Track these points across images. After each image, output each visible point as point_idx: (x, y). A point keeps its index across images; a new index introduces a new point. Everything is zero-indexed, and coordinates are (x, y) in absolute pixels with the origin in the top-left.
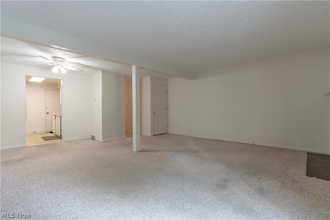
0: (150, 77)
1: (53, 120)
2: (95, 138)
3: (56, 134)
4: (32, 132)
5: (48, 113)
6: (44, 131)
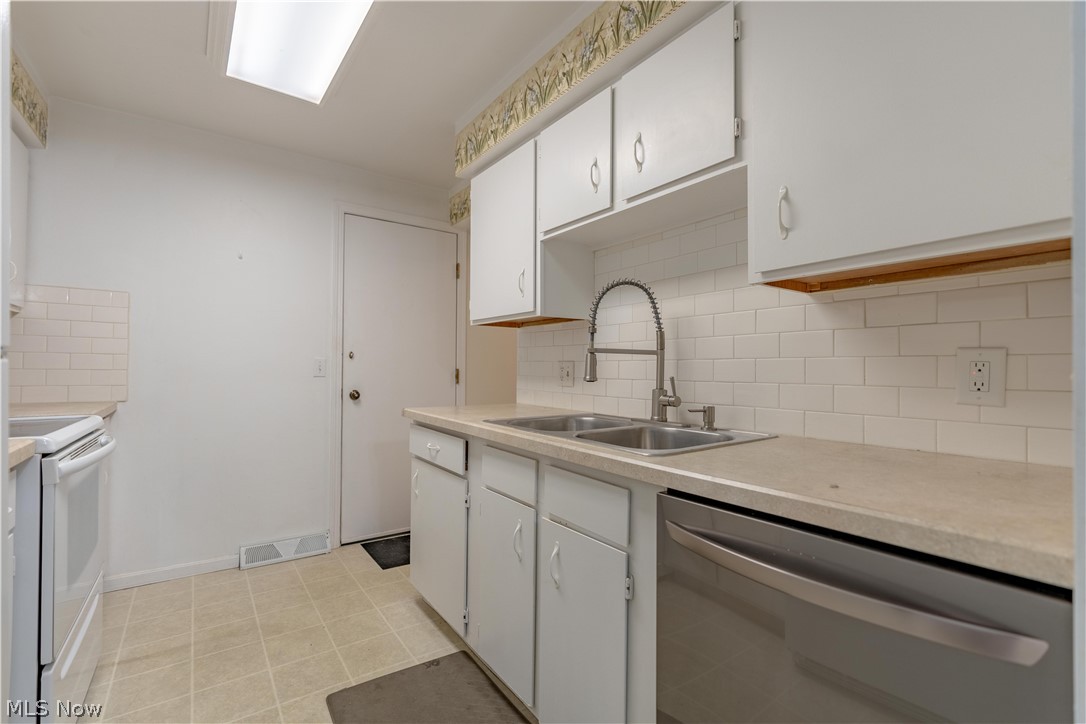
4: (243, 554)
5: (357, 393)
6: (328, 541)
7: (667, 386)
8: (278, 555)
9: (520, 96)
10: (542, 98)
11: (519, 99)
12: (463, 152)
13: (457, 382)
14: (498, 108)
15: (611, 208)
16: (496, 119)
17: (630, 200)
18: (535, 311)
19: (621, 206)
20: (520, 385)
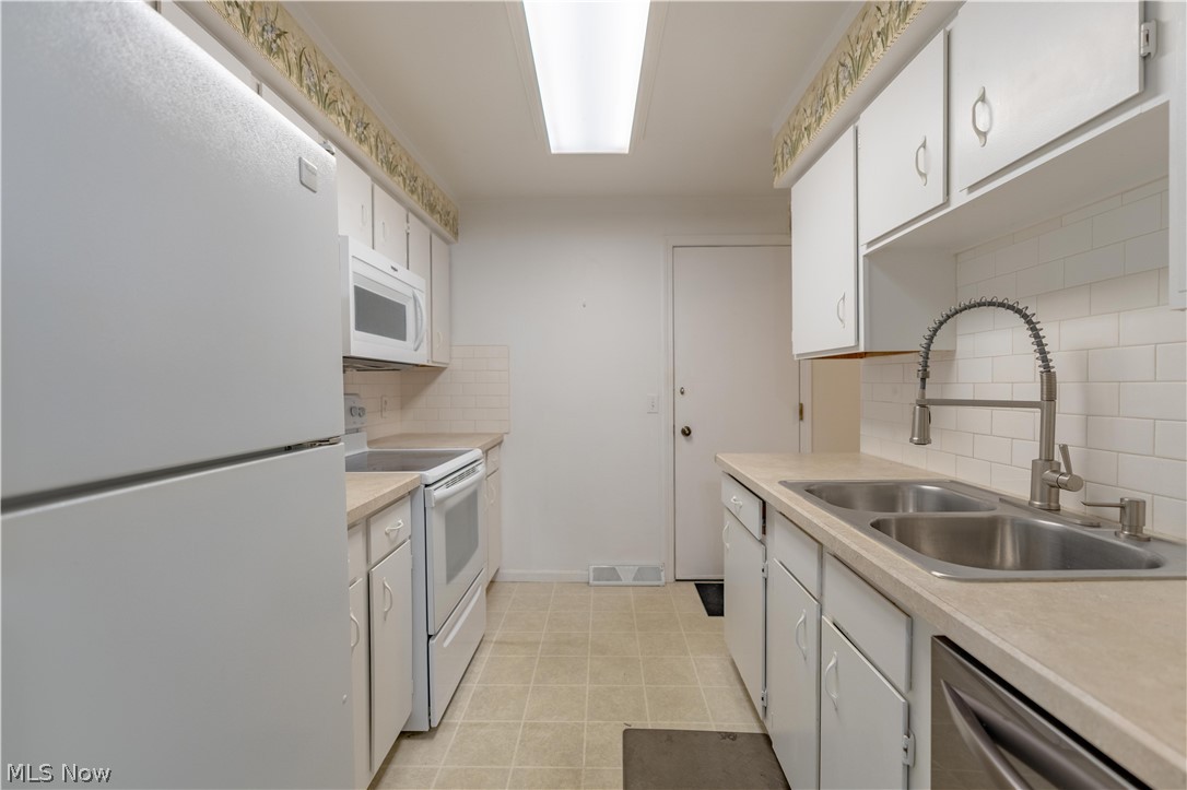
4: (591, 571)
5: (689, 429)
6: (663, 574)
7: (1058, 457)
8: (619, 579)
9: (832, 77)
10: (855, 75)
11: (831, 81)
12: (780, 159)
13: (801, 418)
14: (811, 98)
15: (946, 203)
16: (809, 112)
17: (972, 188)
18: (858, 345)
19: (960, 198)
20: (864, 430)
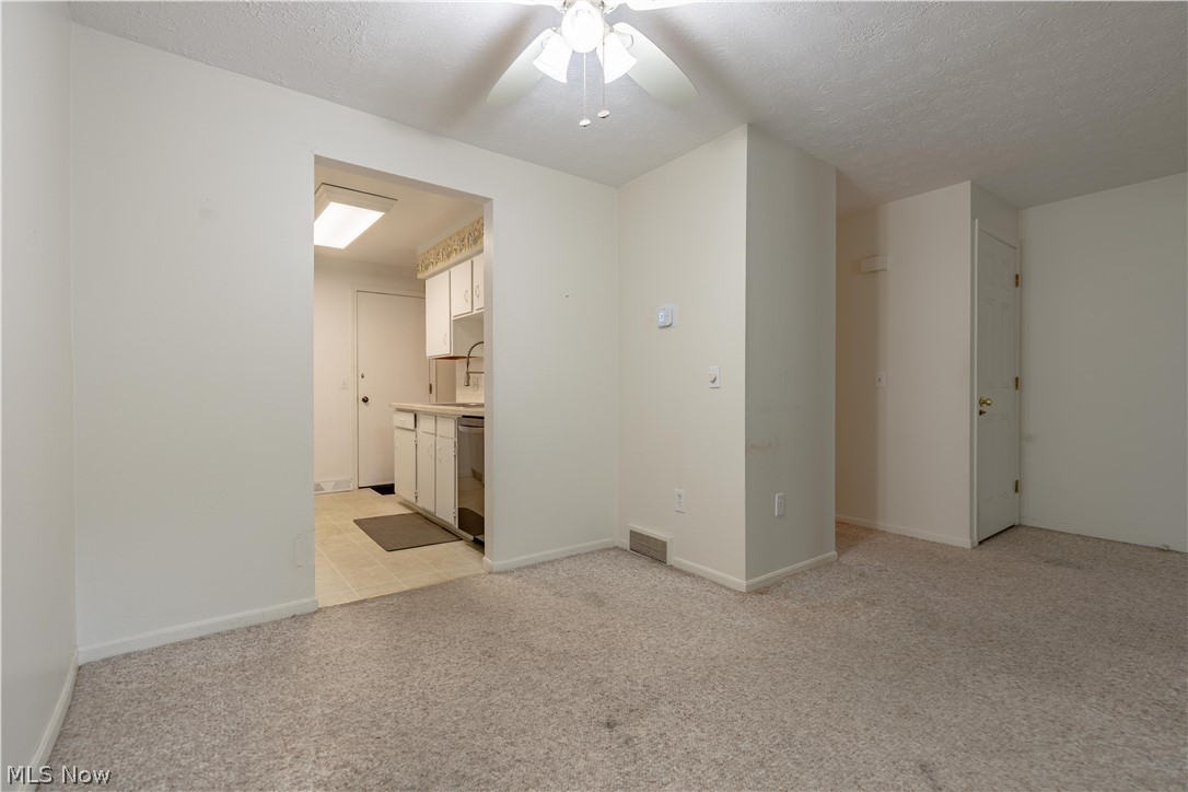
0: (969, 183)
1: (398, 433)
2: (664, 553)
3: (420, 504)
5: (367, 398)
6: (351, 484)
8: (322, 489)
11: (440, 253)
13: (431, 392)
15: (472, 312)
16: (432, 257)
18: (451, 353)
20: (458, 392)
